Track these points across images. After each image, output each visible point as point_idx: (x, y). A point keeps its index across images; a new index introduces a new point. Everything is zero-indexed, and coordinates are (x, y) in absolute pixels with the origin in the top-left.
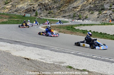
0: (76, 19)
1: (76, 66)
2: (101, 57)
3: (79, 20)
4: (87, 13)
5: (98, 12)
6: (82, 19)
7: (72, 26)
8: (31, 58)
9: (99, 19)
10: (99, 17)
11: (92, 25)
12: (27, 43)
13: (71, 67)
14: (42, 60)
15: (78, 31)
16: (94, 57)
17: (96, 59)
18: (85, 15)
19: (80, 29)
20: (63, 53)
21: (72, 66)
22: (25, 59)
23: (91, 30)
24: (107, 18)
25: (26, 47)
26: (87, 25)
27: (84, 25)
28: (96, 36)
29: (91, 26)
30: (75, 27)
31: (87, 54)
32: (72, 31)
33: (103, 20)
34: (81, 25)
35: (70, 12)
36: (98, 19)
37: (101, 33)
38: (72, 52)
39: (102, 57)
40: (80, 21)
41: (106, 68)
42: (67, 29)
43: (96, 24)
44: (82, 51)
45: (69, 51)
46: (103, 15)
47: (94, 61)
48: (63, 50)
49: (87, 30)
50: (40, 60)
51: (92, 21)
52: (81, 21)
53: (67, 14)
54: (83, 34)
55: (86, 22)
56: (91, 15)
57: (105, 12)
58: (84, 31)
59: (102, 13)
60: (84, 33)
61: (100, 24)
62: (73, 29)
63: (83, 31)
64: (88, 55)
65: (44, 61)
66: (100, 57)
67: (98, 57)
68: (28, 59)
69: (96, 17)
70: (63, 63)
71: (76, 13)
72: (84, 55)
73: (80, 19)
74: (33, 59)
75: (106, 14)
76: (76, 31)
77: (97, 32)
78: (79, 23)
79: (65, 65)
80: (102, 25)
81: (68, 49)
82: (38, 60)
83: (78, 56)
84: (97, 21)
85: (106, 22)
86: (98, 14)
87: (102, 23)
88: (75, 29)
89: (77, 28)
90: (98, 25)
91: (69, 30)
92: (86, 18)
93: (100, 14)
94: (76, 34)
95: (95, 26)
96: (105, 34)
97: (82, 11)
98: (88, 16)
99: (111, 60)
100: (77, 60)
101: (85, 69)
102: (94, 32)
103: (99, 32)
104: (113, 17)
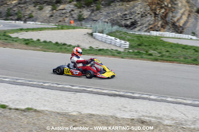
0: (13, 20)
1: (13, 103)
2: (57, 84)
3: (17, 22)
4: (31, 8)
5: (51, 7)
6: (24, 19)
7: (5, 32)
9: (53, 19)
10: (52, 16)
11: (41, 29)
15: (16, 41)
16: (46, 84)
17: (48, 88)
18: (28, 12)
19: (20, 38)
21: (7, 104)
23: (39, 38)
24: (66, 17)
26: (33, 30)
27: (27, 30)
28: (49, 49)
29: (39, 32)
31: (34, 81)
32: (6, 41)
33: (60, 21)
34: (21, 30)
36: (51, 19)
37: (57, 43)
39: (59, 84)
41: (66, 101)
43: (48, 28)
44: (25, 77)
46: (60, 12)
47: (45, 92)
49: (32, 39)
51: (42, 22)
52: (22, 22)
54: (25, 46)
55: (30, 24)
56: (39, 12)
57: (62, 6)
58: (28, 40)
59: (58, 9)
60: (27, 44)
61: (55, 28)
62: (7, 38)
63: (25, 40)
64: (35, 83)
66: (55, 85)
67: (52, 85)
69: (48, 15)
71: (11, 9)
72: (28, 82)
73: (20, 19)
75: (64, 11)
76: (13, 40)
77: (50, 42)
78: (19, 26)
80: (58, 29)
84: (49, 22)
85: (64, 24)
86: (50, 11)
87: (59, 25)
88: (11, 37)
89: (14, 35)
90: (52, 29)
93: (54, 11)
94: (13, 46)
95: (46, 31)
96: (65, 44)
97: (22, 5)
98: (34, 14)
99: (74, 88)
100: (16, 93)
101: (30, 107)
102: (45, 42)
103: (54, 42)
104: (75, 16)
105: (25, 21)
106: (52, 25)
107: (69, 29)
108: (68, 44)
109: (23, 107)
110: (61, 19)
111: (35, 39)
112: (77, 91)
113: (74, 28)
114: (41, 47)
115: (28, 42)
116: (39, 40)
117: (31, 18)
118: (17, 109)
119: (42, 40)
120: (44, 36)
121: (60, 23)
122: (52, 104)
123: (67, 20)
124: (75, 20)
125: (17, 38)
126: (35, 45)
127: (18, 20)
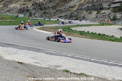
0: (73, 20)
1: (73, 69)
3: (76, 21)
4: (85, 12)
5: (96, 12)
7: (69, 27)
8: (25, 62)
10: (97, 17)
11: (90, 25)
12: (20, 46)
13: (67, 71)
14: (36, 64)
15: (75, 32)
16: (92, 59)
18: (83, 15)
19: (78, 30)
20: (59, 56)
21: (69, 70)
22: (19, 63)
23: (89, 31)
24: (106, 18)
25: (20, 50)
26: (85, 25)
27: (82, 26)
28: (95, 37)
29: (89, 27)
30: (72, 28)
31: (85, 57)
32: (69, 32)
33: (102, 20)
34: (78, 25)
35: (66, 11)
36: (96, 19)
37: (99, 34)
38: (69, 55)
39: (101, 60)
40: (78, 22)
41: (105, 71)
42: (64, 30)
43: (94, 25)
44: (80, 54)
45: (66, 54)
46: (102, 15)
47: (92, 64)
48: (59, 52)
49: (84, 31)
50: (34, 64)
51: (90, 21)
53: (63, 14)
54: (80, 35)
55: (84, 22)
56: (89, 15)
57: (103, 11)
58: (82, 32)
59: (100, 13)
60: (81, 34)
61: (98, 25)
62: (70, 30)
63: (80, 32)
65: (39, 65)
66: (98, 60)
67: (96, 60)
68: (21, 63)
69: (94, 17)
70: (59, 67)
71: (72, 13)
72: (81, 57)
73: (77, 19)
74: (27, 63)
75: (105, 14)
76: (73, 32)
77: (95, 33)
78: (77, 23)
79: (61, 68)
80: (100, 25)
81: (65, 52)
82: (32, 63)
83: (75, 59)
84: (95, 21)
85: (104, 22)
86: (96, 14)
87: (101, 23)
88: (72, 30)
89: (74, 29)
90: (97, 25)
91: (66, 31)
92: (83, 18)
93: (98, 14)
94: (73, 35)
95: (93, 27)
96: (104, 35)
97: (79, 11)
98: (86, 16)
99: (110, 62)
100: (74, 64)
101: (82, 73)
102: (92, 33)
103: (98, 33)
104: (112, 17)
105: (81, 20)
106: (97, 23)
107: (107, 25)
108: (107, 35)
109: (79, 73)
110: (102, 19)
111: (86, 31)
112: (111, 65)
113: (110, 25)
114: (90, 36)
115: (82, 33)
116: (88, 32)
117: (84, 18)
118: (75, 73)
119: (90, 32)
120: (92, 29)
121: (101, 21)
122: (96, 72)
123: (106, 20)
124: (111, 20)
125: (76, 30)
126: (86, 35)
127: (76, 19)
